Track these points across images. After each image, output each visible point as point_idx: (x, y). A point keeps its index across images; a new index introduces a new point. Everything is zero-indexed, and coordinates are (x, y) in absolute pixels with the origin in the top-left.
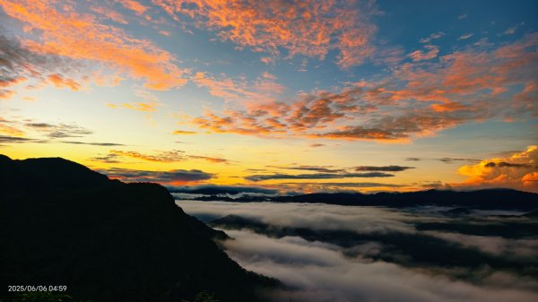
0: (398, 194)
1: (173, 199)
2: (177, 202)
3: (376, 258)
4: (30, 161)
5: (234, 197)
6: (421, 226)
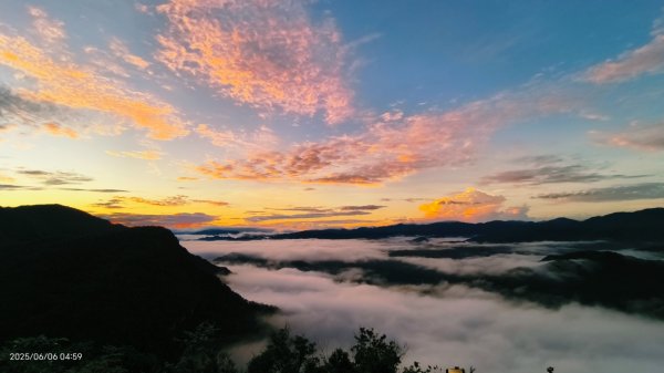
0: (375, 229)
1: (177, 241)
2: (181, 243)
3: (360, 282)
5: (236, 237)
6: (393, 253)
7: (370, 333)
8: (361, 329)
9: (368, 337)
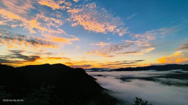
0: (142, 67)
1: (85, 72)
2: (86, 72)
4: (54, 65)
7: (141, 100)
8: (136, 98)
9: (140, 101)
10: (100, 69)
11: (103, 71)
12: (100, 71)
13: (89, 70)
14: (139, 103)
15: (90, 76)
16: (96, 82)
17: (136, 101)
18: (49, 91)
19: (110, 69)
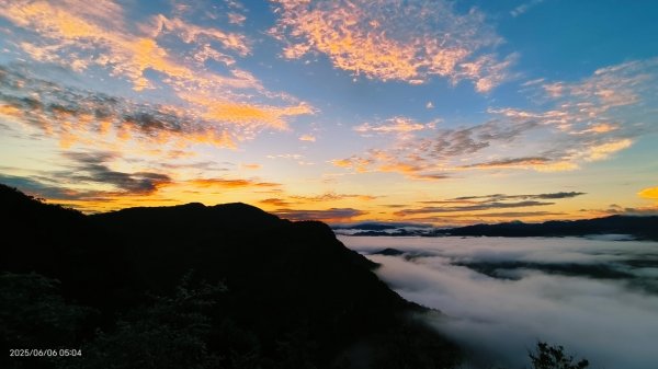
0: (570, 222)
1: (333, 235)
4: (220, 208)
5: (390, 231)
7: (558, 354)
8: (540, 345)
9: (554, 359)
10: (392, 226)
11: (404, 233)
12: (393, 235)
13: (349, 228)
14: (553, 364)
15: (354, 252)
16: (375, 277)
17: (538, 357)
18: (207, 303)
19: (431, 226)
